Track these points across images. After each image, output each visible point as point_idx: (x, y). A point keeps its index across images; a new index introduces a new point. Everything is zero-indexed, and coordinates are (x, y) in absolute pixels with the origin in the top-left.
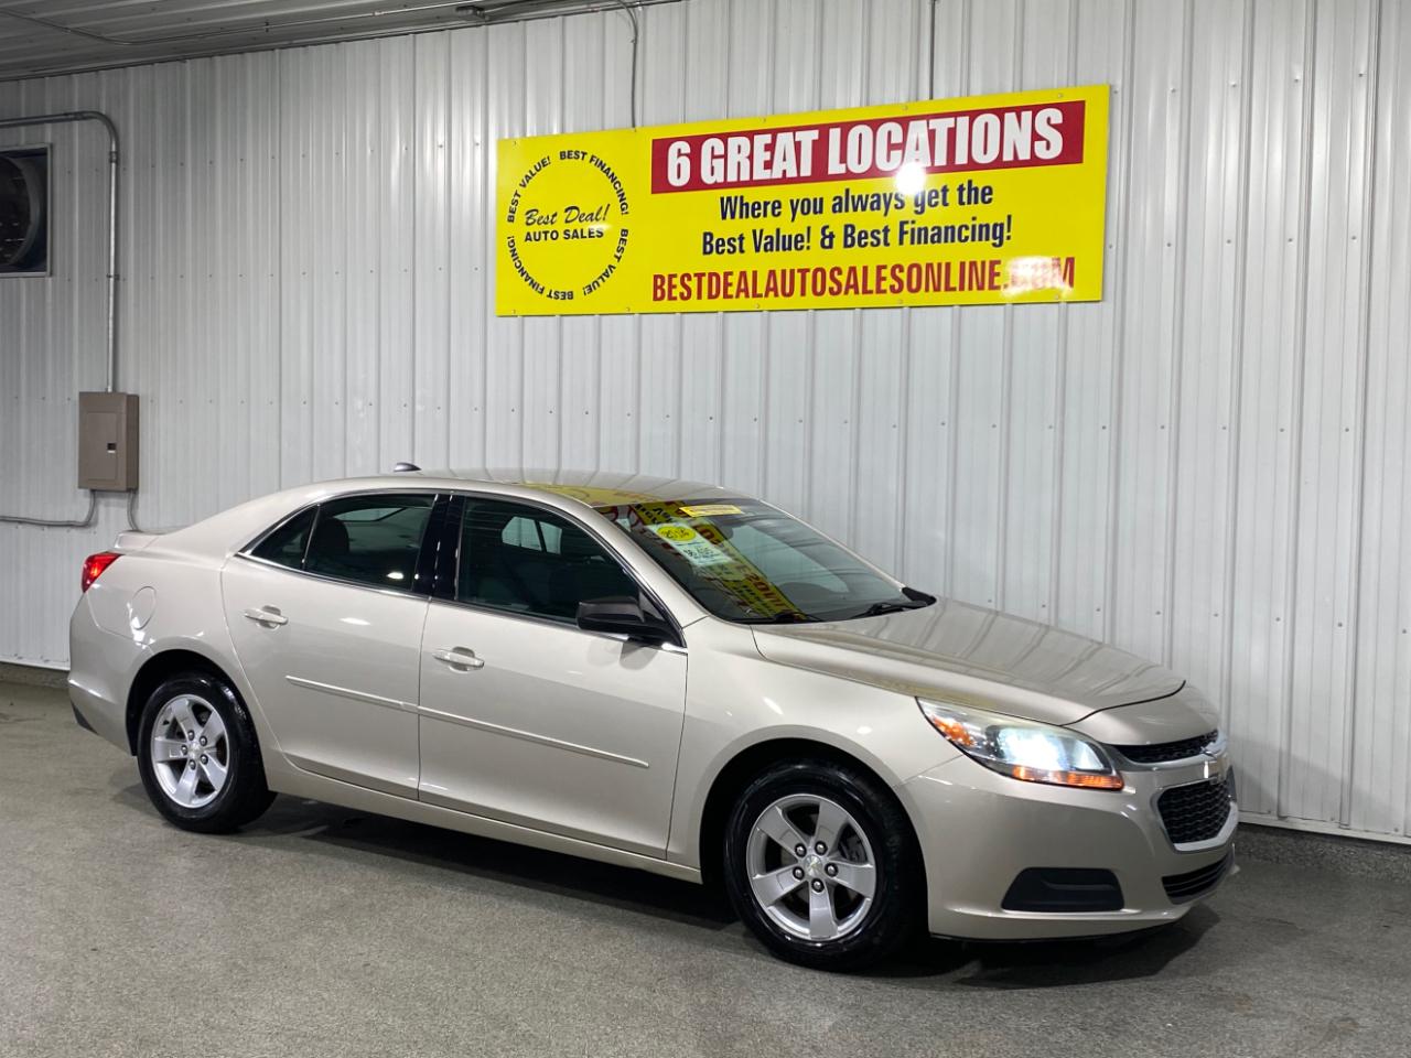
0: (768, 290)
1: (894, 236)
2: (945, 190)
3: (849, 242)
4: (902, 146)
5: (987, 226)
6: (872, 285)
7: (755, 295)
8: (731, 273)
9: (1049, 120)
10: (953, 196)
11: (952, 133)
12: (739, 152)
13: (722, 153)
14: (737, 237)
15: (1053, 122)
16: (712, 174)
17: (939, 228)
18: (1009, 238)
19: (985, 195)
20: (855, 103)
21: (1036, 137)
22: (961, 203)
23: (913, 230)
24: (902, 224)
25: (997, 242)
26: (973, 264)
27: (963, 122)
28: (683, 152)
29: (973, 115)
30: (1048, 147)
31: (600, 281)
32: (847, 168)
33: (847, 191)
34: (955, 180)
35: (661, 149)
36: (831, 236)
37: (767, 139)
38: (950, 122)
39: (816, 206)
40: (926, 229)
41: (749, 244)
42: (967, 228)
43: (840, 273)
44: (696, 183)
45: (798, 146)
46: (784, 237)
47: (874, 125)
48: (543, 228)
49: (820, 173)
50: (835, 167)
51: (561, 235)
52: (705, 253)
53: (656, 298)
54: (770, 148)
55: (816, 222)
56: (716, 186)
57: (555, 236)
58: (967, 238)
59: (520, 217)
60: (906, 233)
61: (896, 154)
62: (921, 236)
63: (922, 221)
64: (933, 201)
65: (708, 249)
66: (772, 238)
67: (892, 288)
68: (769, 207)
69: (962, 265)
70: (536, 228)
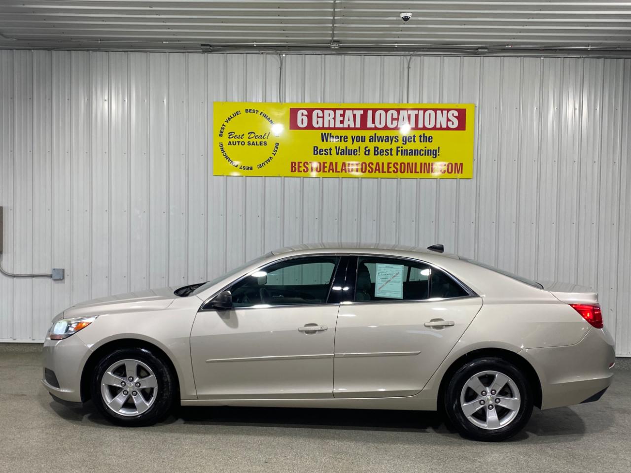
0: (342, 170)
1: (394, 152)
2: (414, 136)
3: (376, 153)
4: (397, 119)
5: (431, 150)
6: (385, 169)
7: (337, 171)
8: (326, 163)
9: (453, 114)
10: (417, 139)
11: (417, 116)
12: (329, 116)
13: (322, 116)
14: (328, 149)
15: (455, 115)
16: (318, 123)
17: (412, 150)
18: (439, 155)
19: (430, 139)
20: (377, 99)
21: (448, 120)
22: (421, 141)
23: (402, 150)
24: (398, 148)
25: (434, 156)
26: (425, 164)
27: (421, 112)
28: (304, 114)
29: (425, 110)
30: (453, 124)
31: (266, 163)
32: (375, 126)
33: (375, 134)
34: (418, 133)
35: (294, 112)
36: (369, 151)
37: (342, 112)
38: (416, 112)
39: (363, 139)
40: (407, 150)
41: (334, 152)
42: (423, 151)
43: (373, 164)
44: (310, 126)
45: (354, 116)
46: (349, 150)
47: (386, 110)
48: (237, 140)
49: (364, 126)
50: (370, 124)
51: (246, 143)
52: (314, 154)
53: (292, 171)
54: (343, 115)
55: (362, 145)
56: (319, 128)
57: (243, 143)
58: (423, 154)
59: (225, 134)
60: (399, 151)
61: (395, 122)
62: (405, 153)
63: (405, 147)
64: (410, 140)
65: (316, 153)
66: (344, 150)
67: (394, 171)
68: (343, 139)
69: (421, 164)
70: (233, 140)
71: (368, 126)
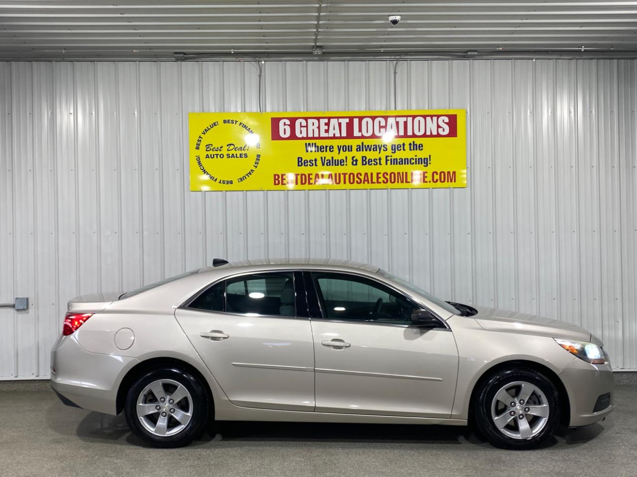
1: (383, 161)
2: (404, 144)
3: (364, 163)
4: (385, 127)
5: (421, 159)
6: (375, 180)
8: (312, 174)
9: (443, 121)
10: (407, 147)
11: (406, 123)
12: (313, 125)
13: (305, 125)
14: (313, 159)
15: (445, 121)
16: (301, 133)
17: (402, 159)
18: (430, 163)
19: (420, 147)
20: (363, 107)
21: (439, 127)
22: (411, 150)
23: (391, 159)
24: (387, 157)
25: (426, 165)
27: (410, 119)
28: (286, 123)
29: (414, 117)
30: (444, 131)
31: (247, 176)
32: (362, 134)
33: (363, 143)
34: (407, 141)
35: (275, 122)
36: (356, 161)
37: (326, 121)
38: (405, 119)
39: (350, 149)
40: (397, 159)
41: (319, 162)
42: (413, 159)
43: (361, 175)
44: (293, 136)
45: (340, 124)
46: (335, 160)
47: (373, 118)
48: (215, 153)
49: (350, 135)
50: (356, 133)
51: (225, 156)
52: (299, 166)
53: (275, 184)
54: (328, 124)
55: (349, 155)
56: (303, 138)
57: (222, 156)
58: (413, 163)
59: (203, 146)
60: (389, 160)
61: (383, 130)
62: (395, 162)
63: (395, 156)
64: (399, 149)
65: (300, 164)
66: (330, 160)
67: (383, 181)
68: (328, 148)
70: (211, 153)
71: (355, 135)
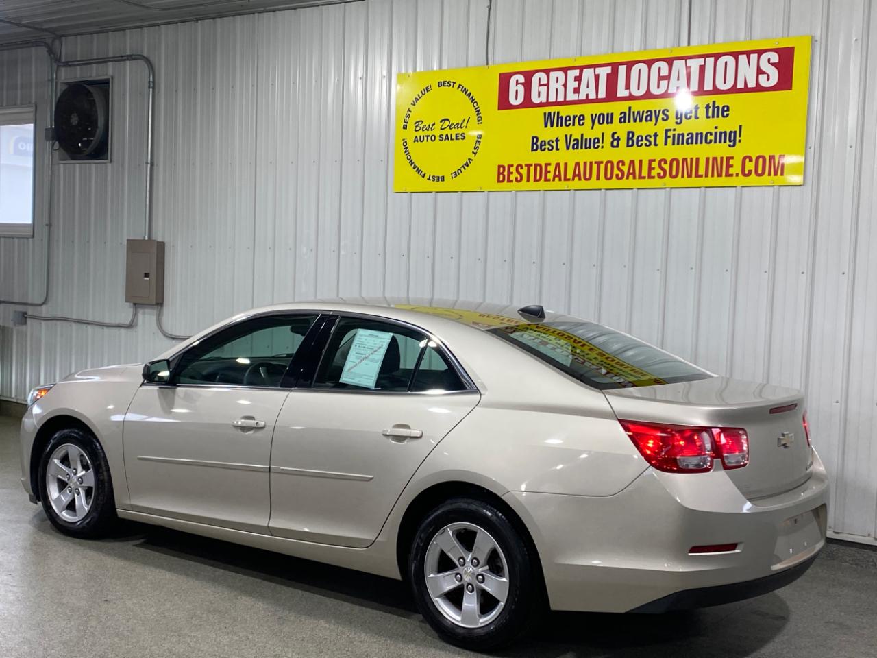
0: (574, 175)
1: (661, 139)
2: (697, 108)
3: (630, 143)
4: (668, 78)
5: (725, 133)
6: (645, 173)
7: (566, 179)
8: (550, 164)
9: (769, 60)
10: (702, 112)
11: (702, 69)
12: (557, 82)
13: (546, 82)
14: (554, 139)
15: (771, 62)
16: (539, 96)
17: (692, 134)
18: (740, 141)
19: (724, 111)
20: (637, 47)
21: (760, 71)
22: (708, 117)
23: (674, 135)
24: (667, 131)
25: (732, 144)
26: (715, 159)
27: (710, 61)
28: (519, 82)
29: (717, 56)
30: (768, 79)
31: (462, 169)
32: (630, 93)
33: (630, 108)
34: (704, 101)
35: (505, 79)
36: (618, 139)
37: (577, 72)
38: (701, 61)
39: (608, 119)
40: (683, 135)
41: (562, 145)
42: (711, 134)
43: (623, 164)
44: (528, 103)
45: (597, 77)
46: (586, 140)
47: (650, 63)
48: (426, 133)
49: (612, 96)
50: (622, 92)
51: (438, 138)
52: (533, 150)
53: (499, 181)
54: (578, 79)
55: (608, 129)
56: (541, 105)
57: (433, 138)
58: (711, 141)
59: (411, 126)
60: (670, 137)
61: (664, 83)
62: (680, 139)
63: (680, 129)
64: (689, 116)
65: (535, 148)
66: (578, 140)
67: (659, 175)
68: (577, 119)
69: (707, 159)
70: (421, 133)
71: (619, 95)
